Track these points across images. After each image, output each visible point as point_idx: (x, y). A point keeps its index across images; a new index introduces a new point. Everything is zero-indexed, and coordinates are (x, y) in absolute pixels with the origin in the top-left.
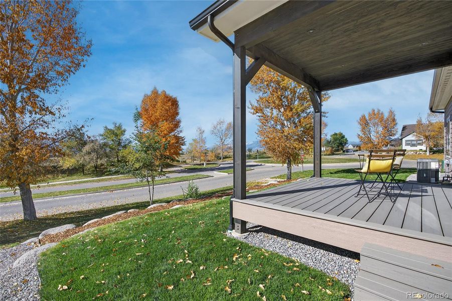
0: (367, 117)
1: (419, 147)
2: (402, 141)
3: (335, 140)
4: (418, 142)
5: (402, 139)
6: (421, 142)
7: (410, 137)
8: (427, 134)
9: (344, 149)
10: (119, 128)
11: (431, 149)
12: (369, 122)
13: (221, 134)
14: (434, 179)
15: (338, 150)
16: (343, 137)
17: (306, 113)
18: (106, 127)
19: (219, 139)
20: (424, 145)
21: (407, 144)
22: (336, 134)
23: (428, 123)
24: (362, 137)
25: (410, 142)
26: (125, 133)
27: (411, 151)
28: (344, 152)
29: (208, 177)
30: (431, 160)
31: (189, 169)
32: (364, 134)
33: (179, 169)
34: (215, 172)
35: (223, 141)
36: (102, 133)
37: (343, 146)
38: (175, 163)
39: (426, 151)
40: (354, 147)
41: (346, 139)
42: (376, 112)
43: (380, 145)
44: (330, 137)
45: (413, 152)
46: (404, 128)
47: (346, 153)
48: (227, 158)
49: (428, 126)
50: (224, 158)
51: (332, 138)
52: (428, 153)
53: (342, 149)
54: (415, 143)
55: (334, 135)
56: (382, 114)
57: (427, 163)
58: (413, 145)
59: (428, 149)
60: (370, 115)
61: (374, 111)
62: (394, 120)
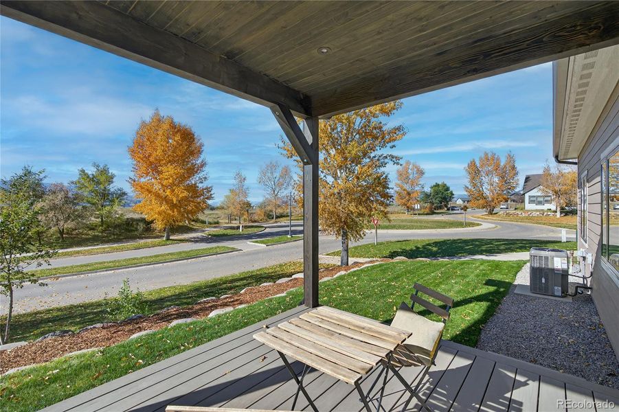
0: (478, 164)
1: (546, 206)
2: (524, 198)
3: (437, 193)
4: (546, 199)
5: (524, 194)
6: (549, 199)
7: (534, 192)
8: (557, 188)
9: (449, 206)
10: (104, 171)
11: (562, 209)
12: (480, 169)
13: (273, 183)
14: (560, 288)
15: (440, 208)
16: (448, 189)
17: (369, 157)
18: (83, 171)
19: (270, 190)
20: (553, 203)
21: (531, 202)
22: (437, 185)
23: (557, 172)
24: (471, 190)
25: (535, 199)
26: (114, 180)
27: (537, 211)
28: (448, 210)
29: (234, 250)
30: (553, 253)
31: (215, 236)
32: (475, 186)
33: (199, 235)
34: (249, 242)
35: (276, 192)
36: (75, 179)
37: (447, 202)
38: (197, 226)
39: (556, 212)
40: (464, 202)
41: (452, 192)
42: (489, 155)
43: (496, 201)
44: (430, 189)
45: (538, 213)
46: (527, 179)
47: (450, 212)
48: (284, 216)
49: (558, 178)
50: (277, 217)
51: (432, 190)
52: (558, 214)
53: (446, 206)
54: (541, 199)
55: (435, 186)
56: (498, 159)
57: (547, 258)
58: (540, 203)
59: (559, 209)
60: (481, 159)
61: (486, 154)
62: (514, 168)
